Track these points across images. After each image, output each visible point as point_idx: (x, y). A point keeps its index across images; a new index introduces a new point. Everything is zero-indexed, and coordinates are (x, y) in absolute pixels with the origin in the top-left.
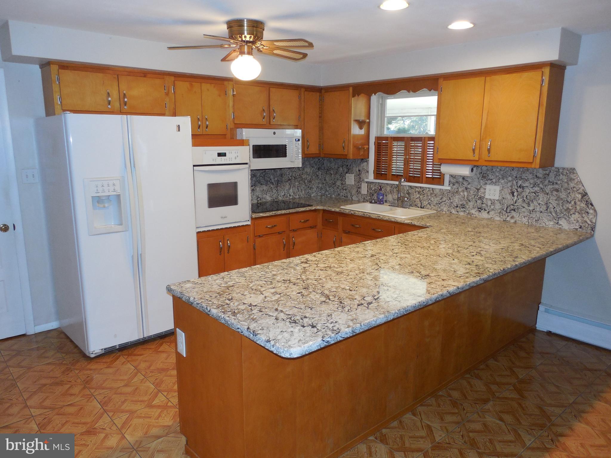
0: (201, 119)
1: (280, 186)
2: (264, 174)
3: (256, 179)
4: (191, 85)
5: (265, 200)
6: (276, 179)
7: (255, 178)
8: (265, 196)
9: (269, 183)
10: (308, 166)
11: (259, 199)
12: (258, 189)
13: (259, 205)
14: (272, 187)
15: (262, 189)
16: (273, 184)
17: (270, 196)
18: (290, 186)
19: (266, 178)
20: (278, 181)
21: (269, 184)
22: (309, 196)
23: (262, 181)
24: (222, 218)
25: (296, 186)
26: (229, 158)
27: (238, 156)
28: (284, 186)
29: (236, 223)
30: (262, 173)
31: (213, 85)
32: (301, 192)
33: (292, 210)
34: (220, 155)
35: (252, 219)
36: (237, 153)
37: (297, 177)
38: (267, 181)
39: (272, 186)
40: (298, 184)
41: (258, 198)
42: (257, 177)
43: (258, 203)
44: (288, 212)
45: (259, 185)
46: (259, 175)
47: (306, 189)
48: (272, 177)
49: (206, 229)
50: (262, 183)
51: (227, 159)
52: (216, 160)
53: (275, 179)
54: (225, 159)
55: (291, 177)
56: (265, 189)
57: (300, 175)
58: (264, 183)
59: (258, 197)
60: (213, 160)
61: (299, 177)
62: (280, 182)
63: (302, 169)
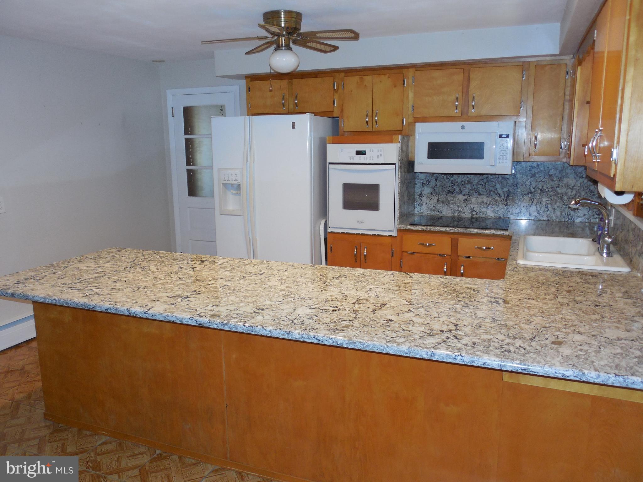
0: (370, 114)
1: (512, 200)
2: (485, 181)
3: (472, 187)
4: (361, 79)
5: (484, 216)
6: (505, 189)
7: (470, 185)
8: (484, 210)
9: (492, 193)
10: (571, 176)
11: (474, 213)
12: (473, 200)
13: (474, 220)
14: (497, 200)
15: (480, 201)
16: (500, 195)
17: (493, 212)
18: (531, 201)
19: (489, 187)
20: (509, 193)
21: (493, 195)
22: (570, 221)
23: (481, 190)
24: (358, 222)
25: (544, 203)
26: (370, 157)
27: (381, 155)
28: (519, 201)
29: (375, 231)
30: (483, 180)
31: (387, 76)
32: (552, 213)
33: (459, 229)
34: (358, 153)
35: (399, 231)
36: (381, 151)
37: (547, 190)
38: (490, 191)
39: (497, 198)
40: (548, 201)
41: (472, 212)
42: (474, 184)
43: (472, 218)
44: (453, 231)
45: (476, 195)
46: (476, 181)
47: (564, 210)
48: (498, 186)
49: (340, 231)
50: (481, 193)
51: (367, 158)
52: (353, 158)
53: (503, 189)
54: (364, 158)
55: (534, 188)
56: (485, 201)
57: (552, 187)
58: (484, 193)
59: (474, 210)
60: (350, 158)
61: (550, 190)
62: (513, 195)
63: (558, 180)
